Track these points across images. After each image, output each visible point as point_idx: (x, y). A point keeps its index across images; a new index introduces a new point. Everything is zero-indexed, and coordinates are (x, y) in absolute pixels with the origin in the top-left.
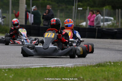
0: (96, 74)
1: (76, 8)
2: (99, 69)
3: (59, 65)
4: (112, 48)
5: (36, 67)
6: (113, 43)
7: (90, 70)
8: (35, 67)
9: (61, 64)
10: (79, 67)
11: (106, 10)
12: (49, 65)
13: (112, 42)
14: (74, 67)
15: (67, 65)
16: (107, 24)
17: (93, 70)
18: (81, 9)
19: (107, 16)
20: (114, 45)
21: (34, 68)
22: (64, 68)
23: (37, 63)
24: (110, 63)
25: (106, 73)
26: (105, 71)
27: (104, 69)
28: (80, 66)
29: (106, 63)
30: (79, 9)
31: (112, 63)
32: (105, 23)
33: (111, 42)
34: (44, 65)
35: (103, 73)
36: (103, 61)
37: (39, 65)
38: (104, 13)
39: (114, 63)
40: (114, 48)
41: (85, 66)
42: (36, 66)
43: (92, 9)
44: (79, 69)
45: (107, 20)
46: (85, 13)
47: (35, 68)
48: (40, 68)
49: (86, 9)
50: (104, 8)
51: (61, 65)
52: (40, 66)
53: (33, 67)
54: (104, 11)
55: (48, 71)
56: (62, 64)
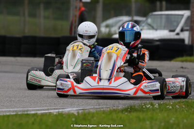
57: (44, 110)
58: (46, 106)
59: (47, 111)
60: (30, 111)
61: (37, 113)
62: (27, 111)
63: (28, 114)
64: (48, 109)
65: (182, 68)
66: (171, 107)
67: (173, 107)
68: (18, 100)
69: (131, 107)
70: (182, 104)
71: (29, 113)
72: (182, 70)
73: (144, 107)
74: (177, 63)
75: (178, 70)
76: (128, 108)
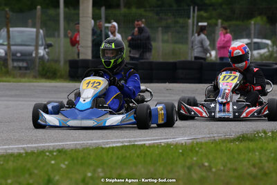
0: (236, 156)
1: (195, 23)
2: (242, 145)
3: (161, 139)
5: (114, 145)
7: (224, 149)
8: (111, 145)
9: (165, 139)
10: (201, 144)
11: (255, 24)
12: (140, 141)
14: (193, 142)
15: (177, 139)
16: (258, 53)
17: (230, 149)
18: (205, 24)
19: (258, 38)
21: (110, 147)
22: (172, 147)
23: (116, 137)
24: (265, 132)
25: (257, 154)
26: (253, 151)
27: (252, 145)
28: (203, 141)
29: (257, 133)
30: (200, 24)
31: (269, 134)
32: (255, 52)
34: (130, 141)
35: (250, 154)
36: (251, 130)
37: (120, 140)
38: (252, 32)
39: (272, 132)
41: (215, 140)
42: (114, 142)
43: (226, 24)
44: (201, 148)
45: (258, 46)
46: (214, 32)
47: (113, 147)
48: (122, 147)
49: (216, 25)
50: (253, 22)
51: (166, 141)
52: (122, 142)
53: (108, 146)
54: (252, 27)
55: (138, 152)
56: (167, 139)
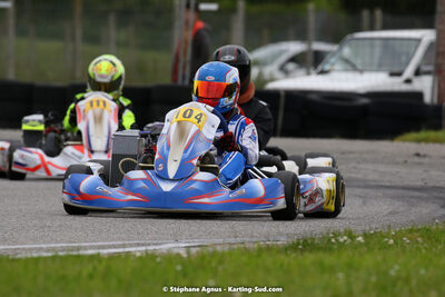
0: (297, 278)
3: (131, 246)
4: (353, 175)
6: (352, 156)
9: (138, 245)
12: (91, 247)
13: (351, 152)
17: (282, 266)
20: (358, 163)
22: (158, 260)
23: (35, 240)
24: (351, 236)
26: (332, 270)
27: (329, 259)
31: (360, 239)
33: (343, 153)
37: (44, 246)
39: (365, 235)
40: (360, 176)
41: (246, 249)
42: (30, 249)
44: (221, 262)
51: (143, 248)
52: (53, 249)
56: (143, 245)
57: (115, 247)
58: (119, 239)
59: (121, 250)
60: (85, 248)
61: (99, 254)
62: (78, 249)
63: (79, 256)
64: (124, 246)
65: (418, 155)
66: (392, 241)
67: (396, 243)
68: (60, 226)
69: (305, 241)
70: (416, 234)
71: (81, 252)
72: (417, 159)
73: (333, 240)
74: (407, 144)
75: (410, 160)
76: (298, 244)
